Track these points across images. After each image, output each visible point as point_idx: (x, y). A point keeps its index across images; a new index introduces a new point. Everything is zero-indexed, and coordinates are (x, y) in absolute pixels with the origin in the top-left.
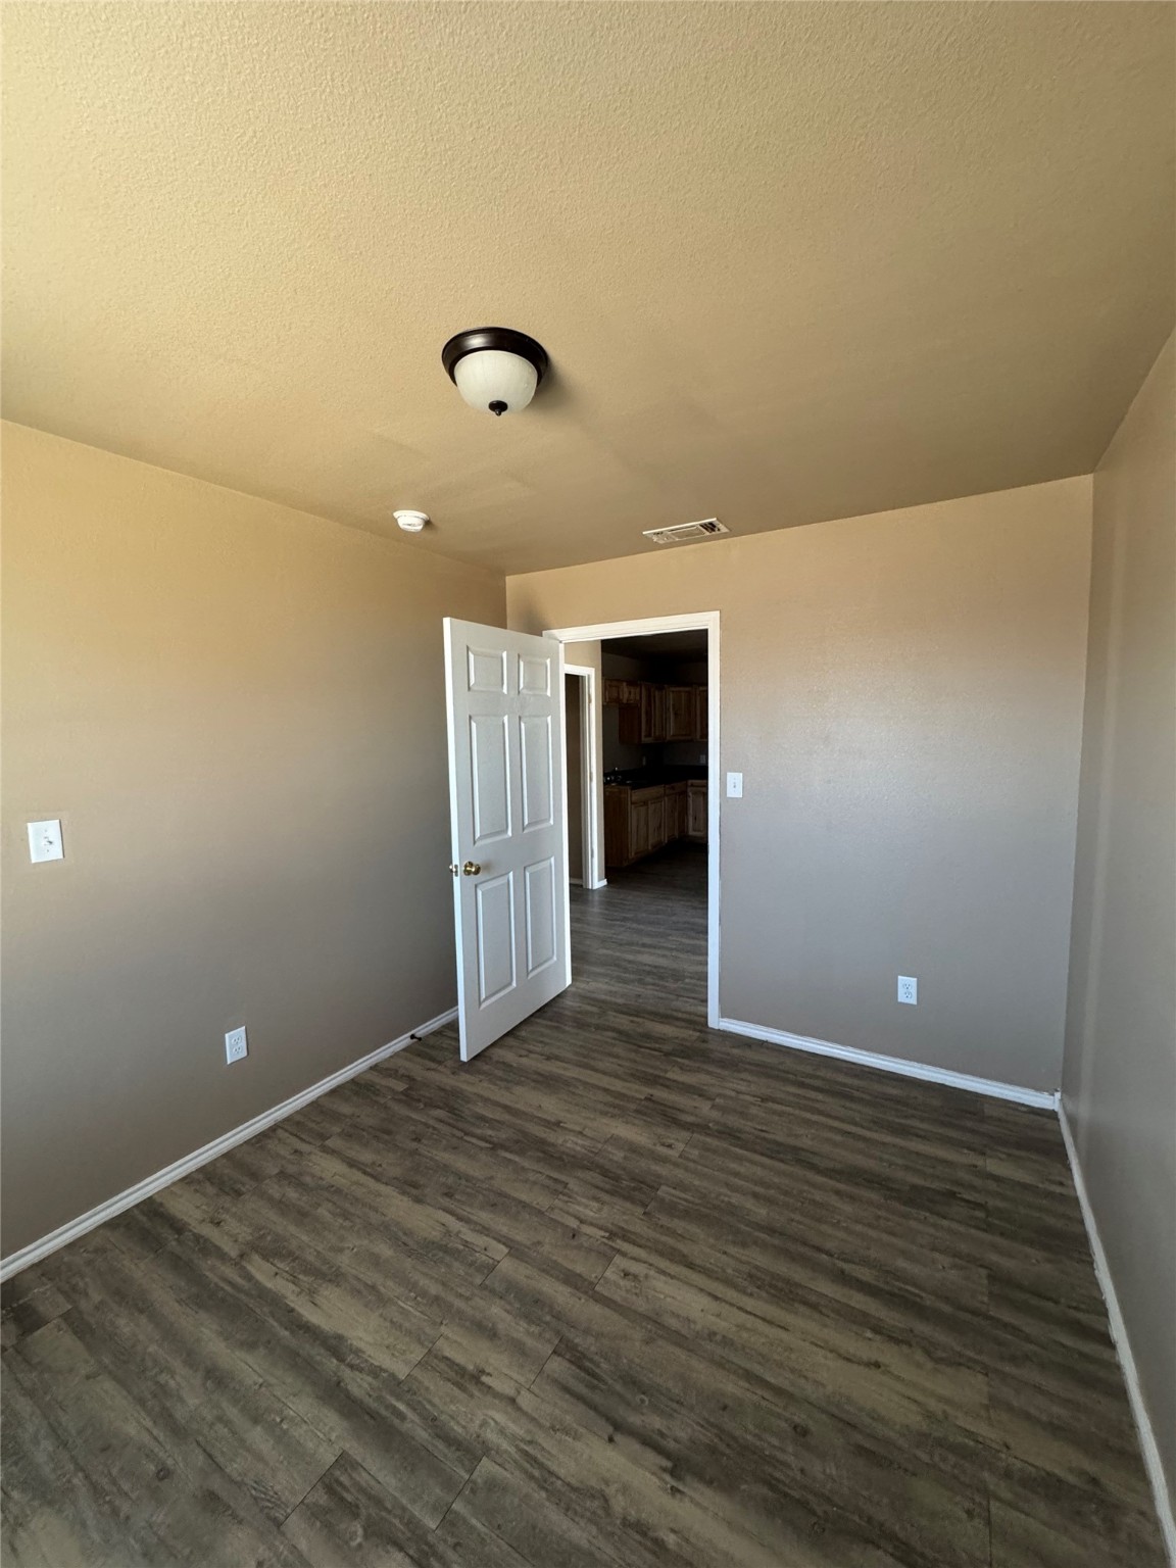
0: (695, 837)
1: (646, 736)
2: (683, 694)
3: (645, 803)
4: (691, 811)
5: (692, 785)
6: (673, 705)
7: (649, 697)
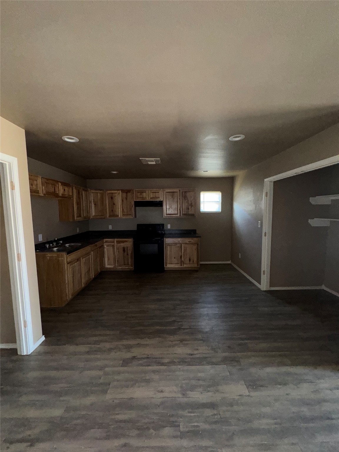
0: (110, 268)
1: (77, 217)
2: (99, 194)
3: (78, 260)
4: (106, 256)
5: (106, 242)
6: (94, 200)
7: (78, 193)
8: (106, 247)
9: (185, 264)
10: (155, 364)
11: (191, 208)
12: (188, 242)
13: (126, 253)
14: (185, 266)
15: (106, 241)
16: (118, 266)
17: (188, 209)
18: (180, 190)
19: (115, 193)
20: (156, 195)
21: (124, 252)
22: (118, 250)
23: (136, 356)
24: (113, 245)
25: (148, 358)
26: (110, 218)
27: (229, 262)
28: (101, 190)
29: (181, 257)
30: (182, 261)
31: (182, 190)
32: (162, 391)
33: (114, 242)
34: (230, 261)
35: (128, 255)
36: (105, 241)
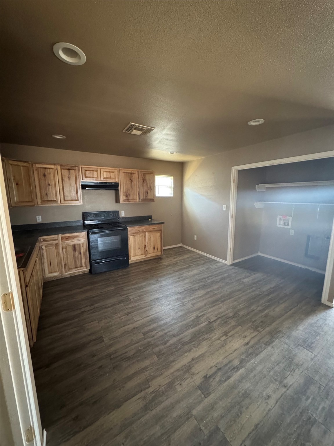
8: (45, 247)
9: (150, 253)
10: (233, 372)
11: (150, 191)
12: (152, 230)
13: (77, 253)
14: (150, 255)
15: (44, 240)
16: (65, 272)
17: (147, 193)
18: (138, 171)
19: (49, 168)
20: (111, 175)
21: (75, 251)
22: (64, 250)
23: (207, 375)
24: (56, 244)
25: (219, 369)
26: (42, 205)
27: (180, 245)
28: (25, 162)
29: (145, 246)
30: (146, 251)
31: (141, 171)
32: (268, 396)
33: (57, 239)
34: (181, 243)
35: (81, 254)
36: (42, 240)
